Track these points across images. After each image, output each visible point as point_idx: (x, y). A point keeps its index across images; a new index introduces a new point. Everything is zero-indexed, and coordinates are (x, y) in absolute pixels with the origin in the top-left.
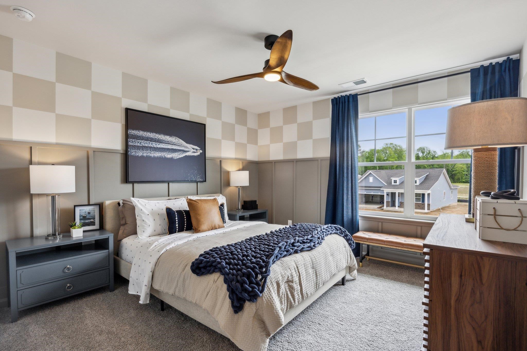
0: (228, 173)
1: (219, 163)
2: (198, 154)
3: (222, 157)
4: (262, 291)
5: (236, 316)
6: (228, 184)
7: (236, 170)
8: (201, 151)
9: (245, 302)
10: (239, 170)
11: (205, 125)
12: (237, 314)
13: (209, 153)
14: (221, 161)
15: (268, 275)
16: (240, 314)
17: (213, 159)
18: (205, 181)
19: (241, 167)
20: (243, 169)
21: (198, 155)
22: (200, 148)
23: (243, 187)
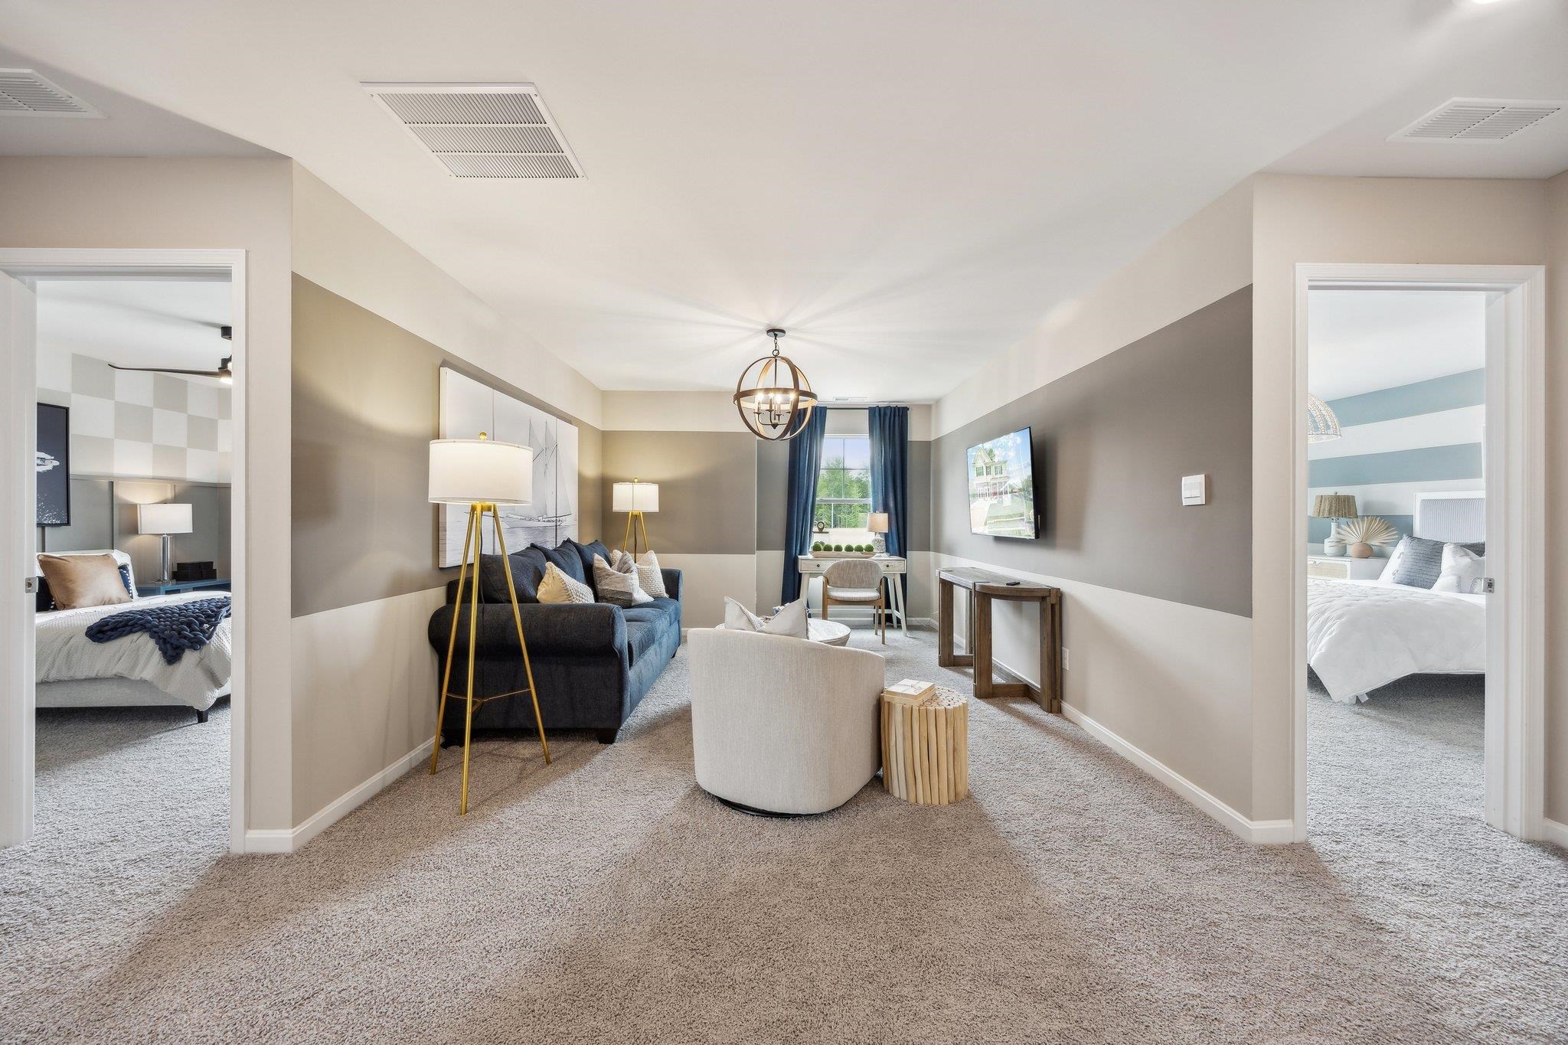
0: (133, 507)
1: (106, 487)
2: (49, 467)
3: (115, 475)
4: (209, 638)
5: (170, 668)
6: (133, 530)
7: (157, 501)
8: (57, 463)
9: (183, 651)
10: (165, 502)
11: (67, 410)
12: (172, 666)
13: (78, 466)
14: (113, 482)
15: (219, 623)
16: (175, 665)
17: (87, 480)
18: (68, 523)
19: (169, 495)
20: (177, 499)
21: (48, 471)
22: (52, 456)
23: (177, 537)
